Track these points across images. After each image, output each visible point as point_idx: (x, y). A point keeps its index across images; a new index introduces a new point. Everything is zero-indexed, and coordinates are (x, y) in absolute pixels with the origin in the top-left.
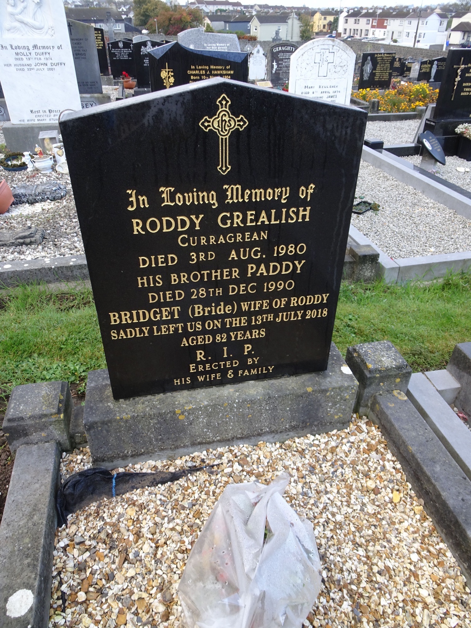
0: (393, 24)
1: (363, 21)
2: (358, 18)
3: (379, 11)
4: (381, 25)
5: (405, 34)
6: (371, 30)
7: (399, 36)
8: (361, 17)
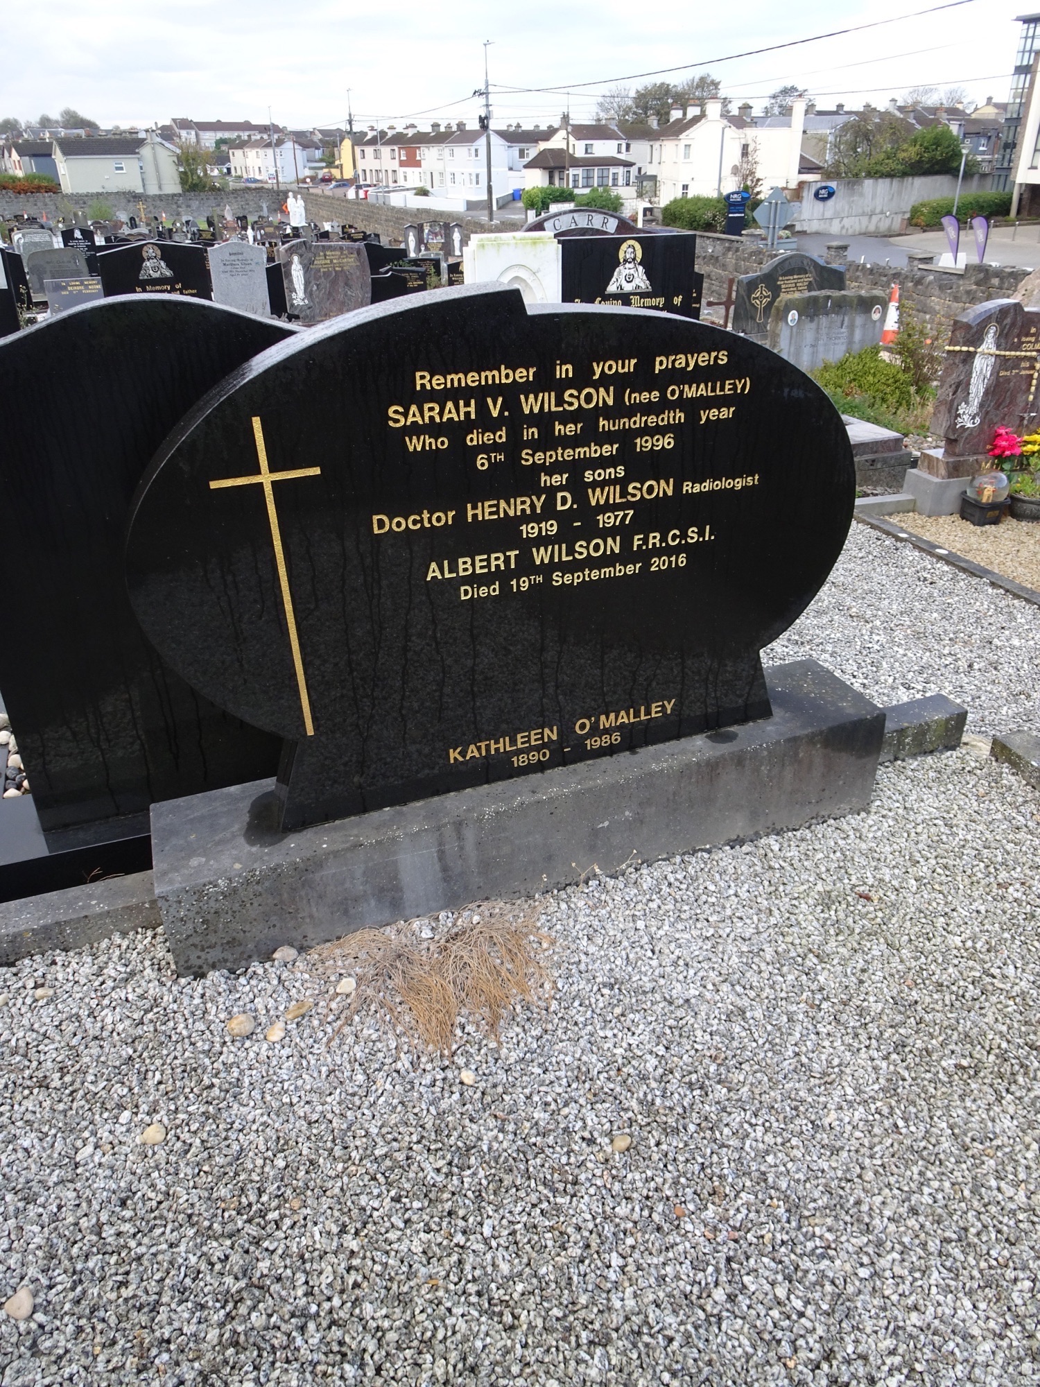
0: (430, 155)
1: (385, 151)
2: (378, 147)
3: (410, 132)
4: (412, 162)
5: (448, 177)
6: (401, 171)
7: (442, 181)
8: (383, 144)
